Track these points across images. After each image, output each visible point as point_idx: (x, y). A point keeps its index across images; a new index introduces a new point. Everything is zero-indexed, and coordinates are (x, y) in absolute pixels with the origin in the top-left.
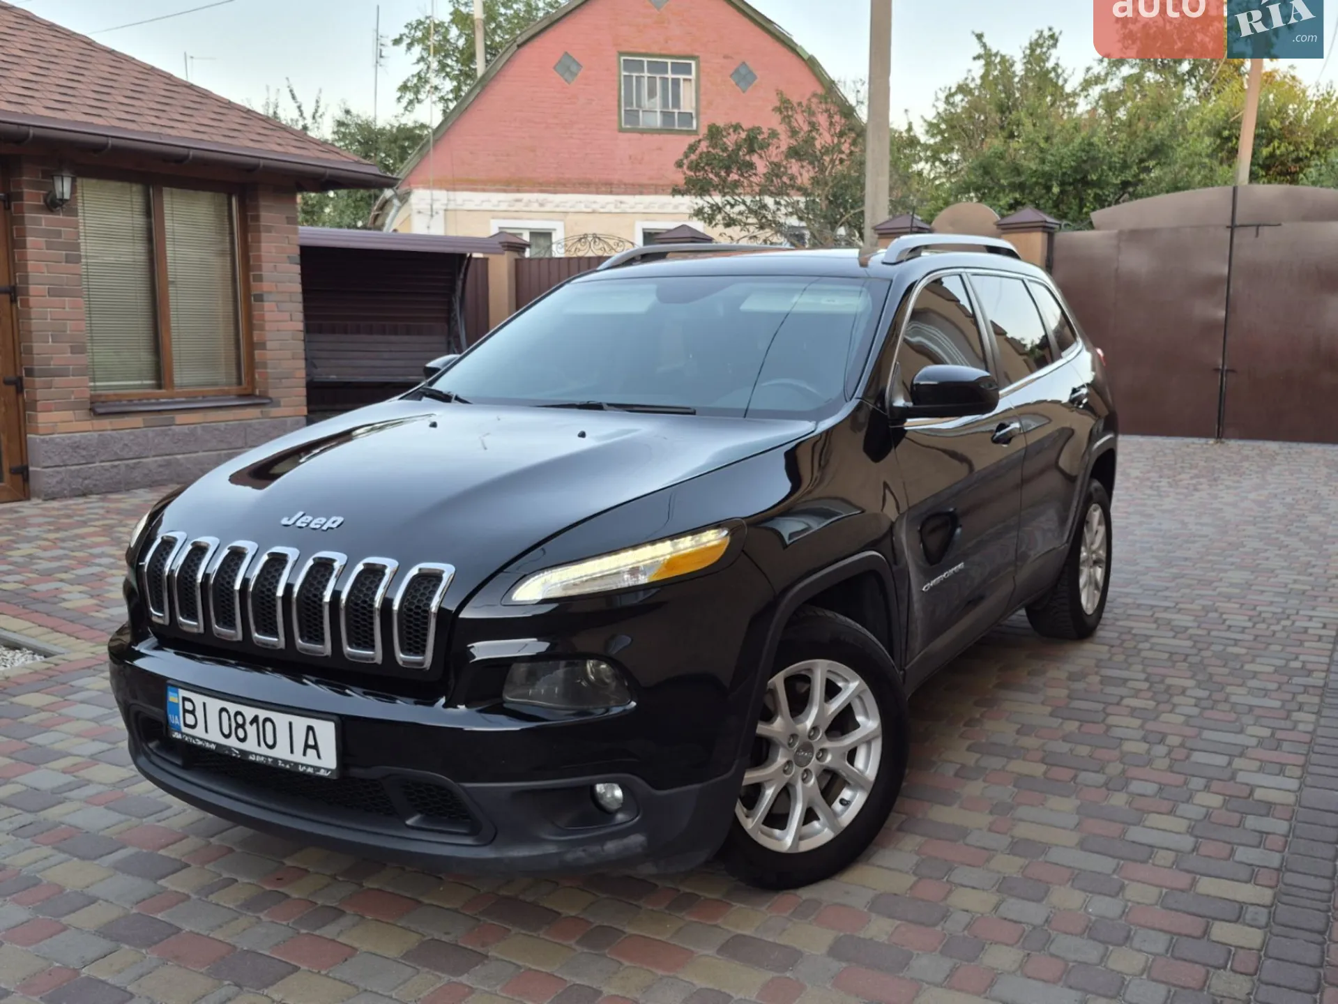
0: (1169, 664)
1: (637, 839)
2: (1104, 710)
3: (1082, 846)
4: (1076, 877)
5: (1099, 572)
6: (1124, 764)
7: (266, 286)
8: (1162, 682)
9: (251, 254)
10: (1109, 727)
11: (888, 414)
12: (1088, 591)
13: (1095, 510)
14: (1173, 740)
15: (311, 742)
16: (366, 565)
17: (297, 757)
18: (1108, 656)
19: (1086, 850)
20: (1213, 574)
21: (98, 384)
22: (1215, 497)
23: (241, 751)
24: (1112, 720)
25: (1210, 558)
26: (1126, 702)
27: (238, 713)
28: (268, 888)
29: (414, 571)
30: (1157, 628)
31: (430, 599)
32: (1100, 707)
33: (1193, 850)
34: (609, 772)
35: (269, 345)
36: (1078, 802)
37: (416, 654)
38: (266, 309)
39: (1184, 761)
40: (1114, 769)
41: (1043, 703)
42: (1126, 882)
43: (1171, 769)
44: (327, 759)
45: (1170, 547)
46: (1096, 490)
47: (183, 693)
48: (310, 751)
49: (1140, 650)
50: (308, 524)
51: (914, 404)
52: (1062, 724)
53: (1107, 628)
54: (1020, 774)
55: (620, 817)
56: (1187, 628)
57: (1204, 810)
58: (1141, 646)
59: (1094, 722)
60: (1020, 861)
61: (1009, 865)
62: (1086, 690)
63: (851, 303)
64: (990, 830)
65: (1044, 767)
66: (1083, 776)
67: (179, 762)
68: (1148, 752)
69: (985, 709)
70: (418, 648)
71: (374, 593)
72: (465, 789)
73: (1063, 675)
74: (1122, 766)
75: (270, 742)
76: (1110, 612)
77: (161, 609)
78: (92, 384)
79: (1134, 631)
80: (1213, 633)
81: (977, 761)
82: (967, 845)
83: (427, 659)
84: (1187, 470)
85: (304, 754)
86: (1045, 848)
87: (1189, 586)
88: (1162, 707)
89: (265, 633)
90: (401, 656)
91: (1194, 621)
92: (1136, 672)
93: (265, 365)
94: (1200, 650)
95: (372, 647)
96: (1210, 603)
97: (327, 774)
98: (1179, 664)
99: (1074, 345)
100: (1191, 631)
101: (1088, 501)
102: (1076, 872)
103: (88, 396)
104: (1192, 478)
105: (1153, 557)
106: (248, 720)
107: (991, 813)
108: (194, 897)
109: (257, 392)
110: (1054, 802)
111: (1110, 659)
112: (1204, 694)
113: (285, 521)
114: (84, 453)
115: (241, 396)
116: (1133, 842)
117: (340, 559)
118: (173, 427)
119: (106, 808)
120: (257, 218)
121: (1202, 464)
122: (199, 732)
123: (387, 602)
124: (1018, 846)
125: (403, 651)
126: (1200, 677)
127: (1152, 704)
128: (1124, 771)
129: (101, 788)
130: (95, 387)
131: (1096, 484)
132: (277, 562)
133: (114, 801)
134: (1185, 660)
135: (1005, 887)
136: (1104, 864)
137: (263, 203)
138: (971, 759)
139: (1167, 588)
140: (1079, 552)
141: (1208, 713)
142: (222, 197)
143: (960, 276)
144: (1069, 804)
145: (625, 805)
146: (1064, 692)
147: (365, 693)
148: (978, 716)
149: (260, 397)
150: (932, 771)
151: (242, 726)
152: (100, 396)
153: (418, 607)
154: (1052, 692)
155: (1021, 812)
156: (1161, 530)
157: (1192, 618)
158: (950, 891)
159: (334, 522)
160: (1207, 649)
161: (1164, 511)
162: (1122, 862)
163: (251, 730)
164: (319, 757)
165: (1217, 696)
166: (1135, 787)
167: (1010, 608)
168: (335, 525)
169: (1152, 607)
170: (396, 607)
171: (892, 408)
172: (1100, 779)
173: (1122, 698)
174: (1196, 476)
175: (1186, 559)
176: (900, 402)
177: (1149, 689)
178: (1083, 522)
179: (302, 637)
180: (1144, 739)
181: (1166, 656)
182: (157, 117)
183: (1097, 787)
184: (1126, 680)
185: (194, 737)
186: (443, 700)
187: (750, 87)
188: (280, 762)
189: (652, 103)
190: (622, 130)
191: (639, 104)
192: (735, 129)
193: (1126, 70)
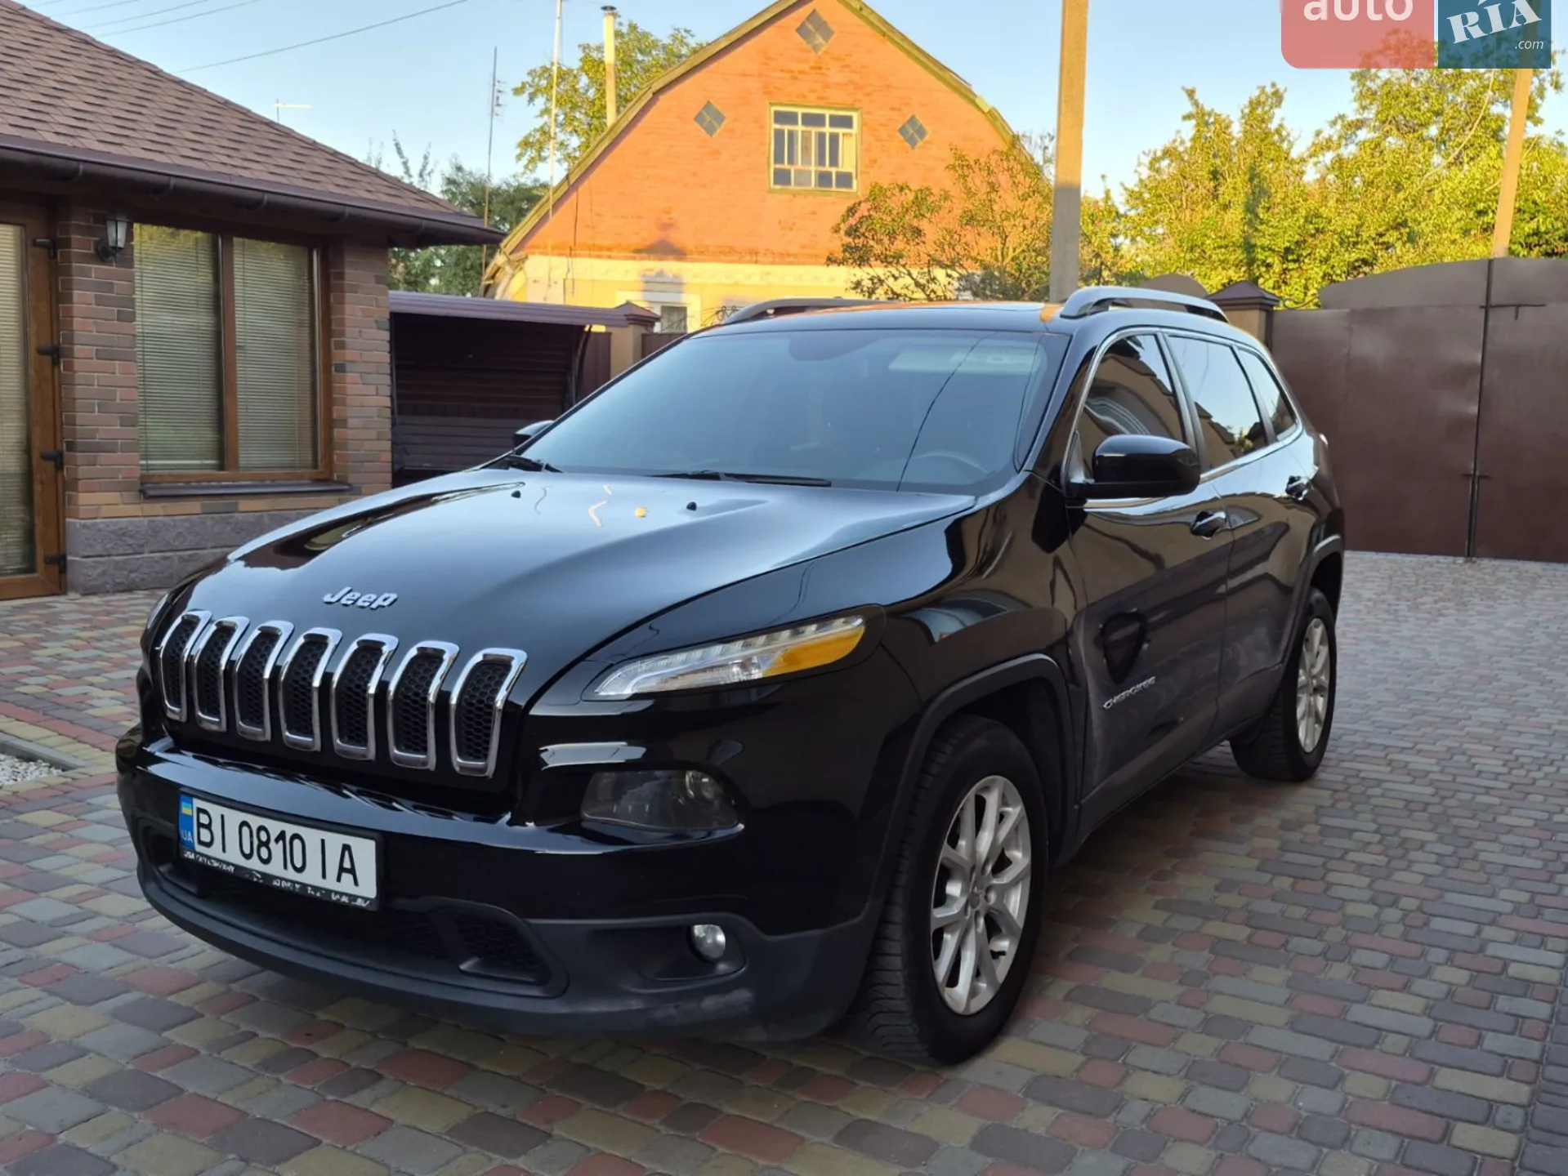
0: (1406, 813)
1: (743, 995)
2: (1324, 865)
3: (1292, 1025)
4: (1283, 1063)
5: (1321, 702)
6: (1348, 930)
7: (349, 354)
8: (1396, 834)
9: (333, 317)
10: (1329, 885)
11: (1064, 491)
12: (1308, 721)
13: (1316, 626)
14: (1409, 903)
15: (347, 865)
16: (420, 649)
17: (330, 883)
18: (1329, 802)
19: (1297, 1031)
20: (1460, 711)
21: (150, 462)
22: (1464, 623)
23: (264, 875)
24: (1332, 877)
25: (1458, 692)
26: (1351, 856)
27: (261, 828)
28: (294, 1045)
29: (478, 658)
30: (1391, 772)
31: (496, 691)
32: (1319, 861)
33: (1430, 1037)
34: (710, 910)
35: (351, 422)
36: (1290, 973)
37: (477, 758)
38: (348, 381)
39: (1421, 927)
40: (1335, 935)
41: (1248, 855)
42: (1347, 1071)
43: (1405, 938)
44: (366, 887)
45: (1408, 680)
46: (1318, 601)
47: (198, 803)
48: (345, 876)
49: (1370, 797)
50: (356, 601)
51: (1096, 481)
52: (1271, 880)
53: (1329, 770)
54: (1219, 939)
55: (722, 967)
56: (1428, 773)
57: (1445, 988)
58: (1370, 792)
59: (1311, 879)
60: (1213, 1042)
61: (1203, 1047)
62: (1302, 841)
63: (1023, 362)
64: (1178, 1004)
65: (1248, 931)
66: (1297, 943)
67: (193, 890)
68: (1378, 915)
69: (1178, 860)
70: (478, 751)
71: (429, 684)
72: (530, 925)
73: (1275, 823)
74: (1344, 932)
75: (299, 864)
76: (1333, 751)
77: (177, 703)
78: (143, 462)
79: (1362, 775)
80: (1459, 779)
81: (1166, 921)
82: (1150, 1020)
83: (491, 764)
84: (1431, 592)
85: (339, 880)
86: (1248, 1026)
87: (1430, 724)
88: (1395, 864)
89: (299, 731)
90: (457, 760)
91: (1437, 764)
92: (1365, 822)
93: (344, 446)
94: (1444, 798)
95: (425, 750)
96: (1456, 745)
97: (364, 905)
98: (1416, 814)
99: (1294, 426)
100: (1431, 776)
101: (1308, 614)
102: (1284, 1057)
103: (138, 475)
104: (1436, 602)
105: (1387, 690)
106: (273, 837)
107: (1181, 983)
108: (203, 1052)
109: (335, 478)
110: (1260, 972)
111: (1333, 806)
112: (1449, 850)
113: (327, 598)
114: (131, 541)
115: (318, 481)
116: (1357, 1023)
117: (389, 643)
118: (237, 515)
119: (111, 944)
120: (341, 276)
121: (1449, 585)
122: (215, 851)
123: (443, 696)
124: (1211, 1024)
125: (461, 755)
126: (1442, 830)
127: (1383, 860)
128: (1346, 938)
129: (108, 922)
130: (147, 465)
131: (1317, 594)
132: (316, 645)
133: (120, 937)
134: (1424, 810)
135: (1193, 1072)
136: (1320, 1049)
137: (349, 259)
138: (1158, 918)
139: (1404, 726)
140: (1296, 676)
141: (1454, 873)
142: (301, 250)
143: (1156, 336)
144: (1280, 975)
145: (728, 952)
146: (1274, 844)
147: (416, 807)
148: (1168, 868)
149: (338, 483)
150: (1111, 931)
151: (266, 844)
152: (153, 476)
153: (481, 702)
154: (1259, 842)
155: (1220, 982)
156: (1398, 660)
157: (1434, 761)
158: (1127, 1075)
159: (385, 600)
160: (1453, 797)
161: (1402, 638)
162: (1341, 1047)
163: (277, 849)
164: (356, 883)
165: (1462, 853)
166: (1361, 957)
167: (1210, 741)
168: (386, 603)
169: (1386, 747)
170: (454, 700)
171: (1070, 486)
172: (1317, 946)
173: (1346, 851)
174: (1441, 599)
175: (1428, 693)
176: (1079, 478)
177: (1380, 842)
178: (1301, 639)
179: (341, 738)
180: (1373, 901)
181: (1401, 804)
182: (228, 156)
183: (1312, 956)
184: (1352, 831)
185: (209, 858)
186: (508, 817)
187: (920, 143)
188: (310, 888)
189: (806, 160)
190: (771, 191)
191: (791, 161)
192: (902, 189)
193: (1363, 134)
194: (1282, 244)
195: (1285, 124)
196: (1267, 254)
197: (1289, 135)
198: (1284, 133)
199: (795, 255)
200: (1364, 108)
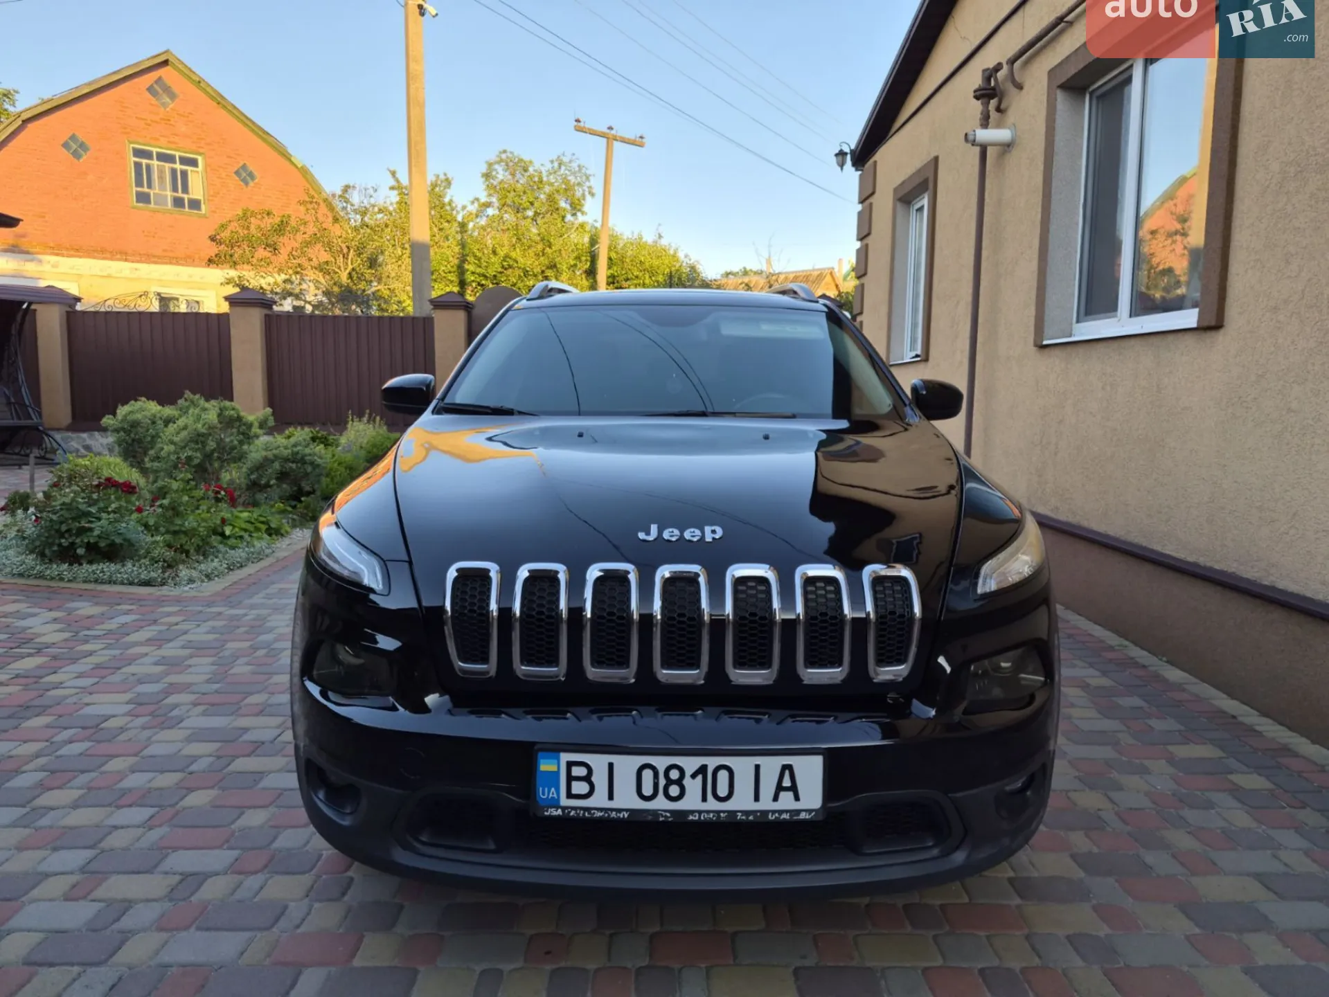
15: (787, 783)
17: (766, 803)
23: (675, 813)
27: (672, 767)
29: (869, 575)
37: (895, 663)
44: (811, 797)
47: (566, 757)
48: (783, 794)
50: (682, 538)
70: (896, 657)
75: (723, 793)
77: (478, 659)
83: (908, 667)
85: (776, 798)
89: (679, 667)
90: (875, 669)
95: (836, 664)
97: (808, 817)
106: (689, 772)
113: (645, 537)
122: (598, 801)
125: (879, 664)
151: (679, 782)
153: (894, 613)
159: (713, 532)
163: (693, 786)
164: (797, 798)
168: (719, 536)
179: (738, 665)
185: (587, 809)
187: (251, 184)
188: (739, 814)
189: (162, 187)
190: (134, 208)
191: (149, 186)
192: (268, 214)
193: (490, 211)
194: (491, 272)
195: (454, 199)
196: (481, 278)
197: (456, 206)
198: (454, 205)
199: (159, 257)
200: (490, 195)
